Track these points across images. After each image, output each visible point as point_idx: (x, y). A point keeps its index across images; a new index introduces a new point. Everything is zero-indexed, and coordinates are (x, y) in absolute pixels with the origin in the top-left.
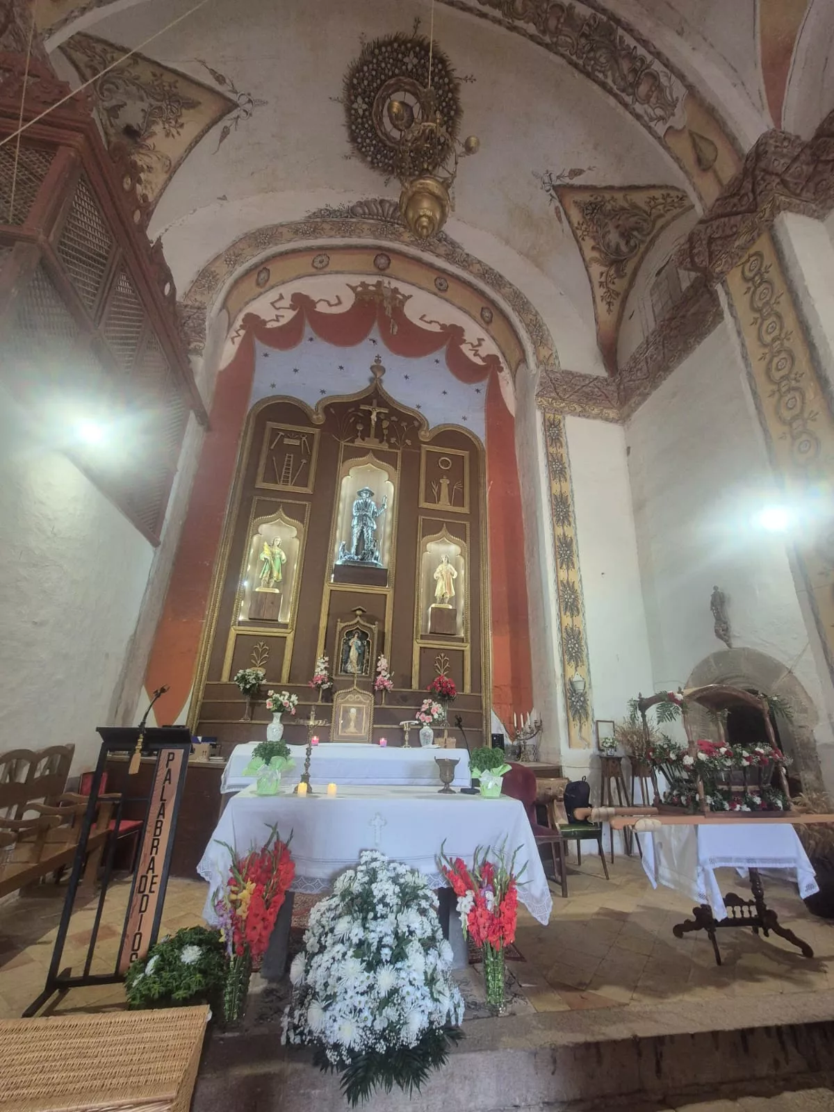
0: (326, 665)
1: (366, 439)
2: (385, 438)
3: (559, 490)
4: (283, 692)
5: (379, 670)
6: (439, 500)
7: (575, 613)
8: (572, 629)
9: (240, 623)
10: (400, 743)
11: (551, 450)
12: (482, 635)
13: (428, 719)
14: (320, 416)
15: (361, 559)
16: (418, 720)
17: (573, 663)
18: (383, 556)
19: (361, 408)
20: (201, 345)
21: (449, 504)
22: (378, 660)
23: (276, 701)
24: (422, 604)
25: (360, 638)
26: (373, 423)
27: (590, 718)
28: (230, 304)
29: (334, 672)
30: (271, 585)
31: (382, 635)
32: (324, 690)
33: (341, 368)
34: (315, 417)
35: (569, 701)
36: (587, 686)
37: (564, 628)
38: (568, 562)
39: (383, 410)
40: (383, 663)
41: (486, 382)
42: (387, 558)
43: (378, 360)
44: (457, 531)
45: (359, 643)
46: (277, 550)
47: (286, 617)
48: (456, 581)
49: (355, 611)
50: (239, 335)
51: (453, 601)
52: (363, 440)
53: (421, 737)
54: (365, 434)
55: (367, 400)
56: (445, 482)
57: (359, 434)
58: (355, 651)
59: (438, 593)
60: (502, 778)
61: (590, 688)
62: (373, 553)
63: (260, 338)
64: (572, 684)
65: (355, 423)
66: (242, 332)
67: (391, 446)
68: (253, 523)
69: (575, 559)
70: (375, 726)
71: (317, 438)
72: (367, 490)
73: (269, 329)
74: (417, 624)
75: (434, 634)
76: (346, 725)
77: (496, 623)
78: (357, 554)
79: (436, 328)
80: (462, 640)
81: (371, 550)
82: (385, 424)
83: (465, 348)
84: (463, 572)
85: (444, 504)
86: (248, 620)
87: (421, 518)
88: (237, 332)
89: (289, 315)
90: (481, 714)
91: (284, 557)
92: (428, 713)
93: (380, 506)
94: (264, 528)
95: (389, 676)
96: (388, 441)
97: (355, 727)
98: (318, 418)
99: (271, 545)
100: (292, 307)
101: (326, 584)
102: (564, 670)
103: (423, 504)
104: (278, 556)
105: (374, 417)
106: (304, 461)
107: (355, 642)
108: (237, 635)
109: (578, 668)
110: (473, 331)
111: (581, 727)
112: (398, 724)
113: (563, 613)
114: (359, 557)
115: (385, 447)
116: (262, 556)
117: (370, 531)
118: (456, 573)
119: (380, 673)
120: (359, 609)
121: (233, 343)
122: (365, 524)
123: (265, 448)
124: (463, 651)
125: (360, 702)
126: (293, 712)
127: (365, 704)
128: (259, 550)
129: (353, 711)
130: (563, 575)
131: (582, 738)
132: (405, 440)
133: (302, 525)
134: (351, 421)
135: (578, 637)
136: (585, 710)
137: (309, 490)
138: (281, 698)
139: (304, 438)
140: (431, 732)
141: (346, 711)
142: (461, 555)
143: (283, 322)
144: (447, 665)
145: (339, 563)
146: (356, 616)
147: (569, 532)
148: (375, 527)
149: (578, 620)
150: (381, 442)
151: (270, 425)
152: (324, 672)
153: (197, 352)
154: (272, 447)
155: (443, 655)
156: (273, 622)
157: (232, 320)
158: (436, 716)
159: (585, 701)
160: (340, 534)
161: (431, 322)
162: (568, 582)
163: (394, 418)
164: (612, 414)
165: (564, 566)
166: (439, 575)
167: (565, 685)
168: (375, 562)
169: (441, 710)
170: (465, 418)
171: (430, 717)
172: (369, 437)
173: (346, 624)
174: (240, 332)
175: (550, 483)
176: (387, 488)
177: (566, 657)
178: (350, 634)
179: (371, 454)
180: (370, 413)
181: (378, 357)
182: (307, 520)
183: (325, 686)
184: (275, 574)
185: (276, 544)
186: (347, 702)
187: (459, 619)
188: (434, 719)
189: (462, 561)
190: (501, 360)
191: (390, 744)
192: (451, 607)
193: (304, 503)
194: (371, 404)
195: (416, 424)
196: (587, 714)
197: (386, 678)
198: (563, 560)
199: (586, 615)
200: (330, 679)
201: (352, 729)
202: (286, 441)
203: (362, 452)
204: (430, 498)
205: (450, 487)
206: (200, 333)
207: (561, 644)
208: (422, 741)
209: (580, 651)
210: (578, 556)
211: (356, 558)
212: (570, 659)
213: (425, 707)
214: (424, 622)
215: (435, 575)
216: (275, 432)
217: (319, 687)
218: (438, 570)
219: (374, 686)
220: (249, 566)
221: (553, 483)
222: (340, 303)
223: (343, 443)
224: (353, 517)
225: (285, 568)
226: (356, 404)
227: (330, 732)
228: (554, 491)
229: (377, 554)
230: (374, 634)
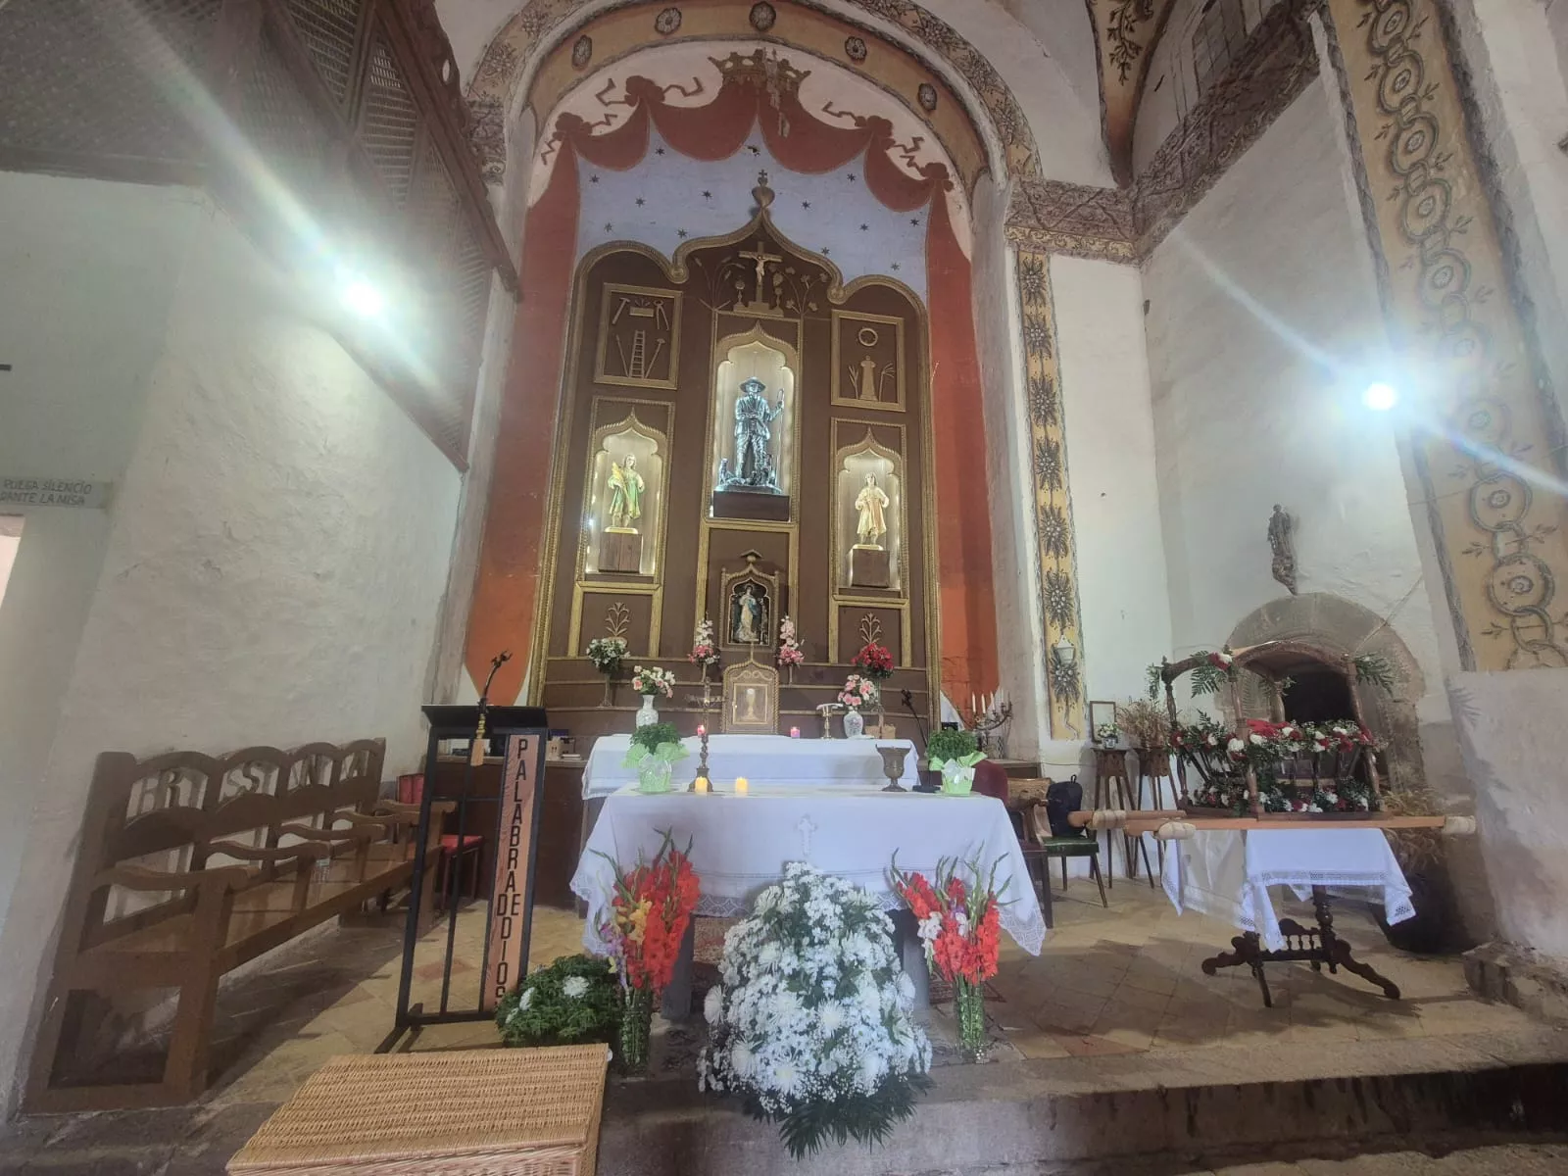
0: (710, 631)
1: (750, 303)
2: (778, 301)
3: (1039, 373)
4: (655, 668)
5: (782, 637)
6: (860, 393)
7: (1062, 552)
8: (1057, 575)
9: (588, 577)
10: (819, 733)
11: (1028, 310)
12: (926, 588)
13: (856, 701)
14: (682, 271)
15: (752, 484)
16: (842, 702)
17: (1057, 623)
18: (781, 478)
19: (741, 256)
20: (500, 165)
21: (875, 399)
22: (781, 624)
23: (646, 679)
24: (840, 546)
25: (753, 595)
26: (760, 278)
27: (1081, 699)
28: (535, 99)
29: (721, 642)
30: (627, 522)
31: (785, 589)
32: (708, 666)
33: (707, 194)
34: (673, 272)
35: (1051, 675)
36: (1078, 654)
37: (1045, 573)
38: (1052, 478)
39: (772, 258)
40: (789, 628)
41: (926, 208)
42: (787, 481)
43: (762, 180)
44: (888, 439)
45: (754, 601)
46: (630, 474)
47: (650, 567)
48: (886, 511)
49: (747, 556)
50: (553, 150)
51: (885, 540)
52: (746, 306)
53: (846, 724)
54: (749, 297)
55: (750, 243)
56: (868, 365)
57: (740, 296)
58: (749, 613)
59: (862, 529)
60: (974, 770)
61: (1082, 656)
62: (767, 474)
63: (586, 154)
64: (1056, 652)
65: (733, 279)
66: (557, 145)
67: (788, 313)
68: (595, 435)
69: (1062, 475)
70: (782, 712)
71: (678, 305)
72: (754, 381)
73: (597, 137)
74: (834, 574)
75: (859, 587)
76: (743, 709)
77: (945, 571)
78: (744, 477)
79: (848, 124)
80: (898, 594)
81: (764, 469)
82: (778, 280)
83: (895, 155)
84: (897, 498)
85: (868, 399)
86: (598, 572)
87: (835, 421)
88: (549, 145)
89: (624, 114)
90: (927, 695)
91: (641, 483)
92: (855, 692)
93: (775, 405)
94: (610, 442)
95: (797, 645)
96: (783, 306)
97: (754, 713)
98: (678, 275)
99: (623, 467)
100: (629, 101)
101: (703, 521)
102: (1045, 632)
103: (838, 401)
104: (632, 482)
105: (760, 269)
106: (661, 341)
107: (747, 600)
108: (585, 593)
109: (1064, 630)
110: (906, 125)
111: (1068, 711)
112: (814, 709)
113: (1043, 552)
114: (748, 480)
115: (778, 315)
116: (611, 483)
117: (761, 442)
118: (887, 501)
119: (784, 641)
120: (752, 554)
121: (545, 163)
122: (754, 433)
123: (604, 323)
124: (899, 610)
125: (760, 680)
126: (670, 693)
127: (766, 682)
128: (606, 474)
129: (751, 692)
130: (1044, 497)
131: (1069, 725)
132: (807, 303)
133: (664, 436)
134: (727, 277)
135: (1066, 587)
136: (1074, 688)
137: (670, 385)
138: (653, 676)
139: (659, 306)
140: (860, 719)
141: (742, 693)
142: (893, 473)
143: (617, 124)
144: (878, 630)
145: (719, 489)
146: (748, 563)
147: (1054, 435)
148: (768, 436)
149: (1066, 563)
150: (772, 307)
151: (610, 287)
152: (708, 642)
153: (494, 176)
154: (614, 322)
155: (871, 616)
156: (632, 575)
157: (540, 129)
158: (866, 697)
159: (1074, 676)
160: (718, 448)
161: (839, 115)
162: (1051, 508)
163: (791, 271)
164: (1123, 249)
165: (1047, 486)
166: (863, 503)
167: (1046, 655)
168: (771, 486)
169: (872, 689)
170: (895, 267)
171: (858, 698)
172: (755, 300)
173: (734, 575)
174: (553, 145)
175: (1026, 361)
176: (783, 378)
177: (1048, 615)
178: (740, 589)
179: (758, 326)
180: (756, 263)
181: (763, 173)
182: (670, 428)
183: (710, 661)
184: (631, 508)
185: (629, 464)
186: (742, 680)
187: (893, 566)
188: (863, 700)
189: (896, 481)
190: (950, 170)
191: (803, 735)
192: (881, 548)
193: (665, 403)
194: (755, 249)
195: (824, 277)
196: (1076, 693)
197: (793, 649)
198: (1045, 475)
199: (1079, 554)
200: (717, 651)
201: (750, 715)
202: (635, 312)
203: (746, 324)
204: (851, 390)
205: (876, 372)
206: (497, 146)
207: (1041, 597)
208: (847, 730)
209: (1068, 606)
210: (1067, 469)
211: (743, 481)
212: (1053, 618)
213: (850, 686)
214: (845, 571)
215: (858, 503)
216: (616, 297)
217: (701, 661)
218: (861, 496)
219: (777, 659)
220: (594, 498)
221: (1032, 361)
222: (700, 89)
223: (716, 311)
224: (735, 422)
225: (643, 499)
226: (734, 250)
227: (720, 721)
228: (1032, 374)
229: (773, 475)
230: (774, 588)
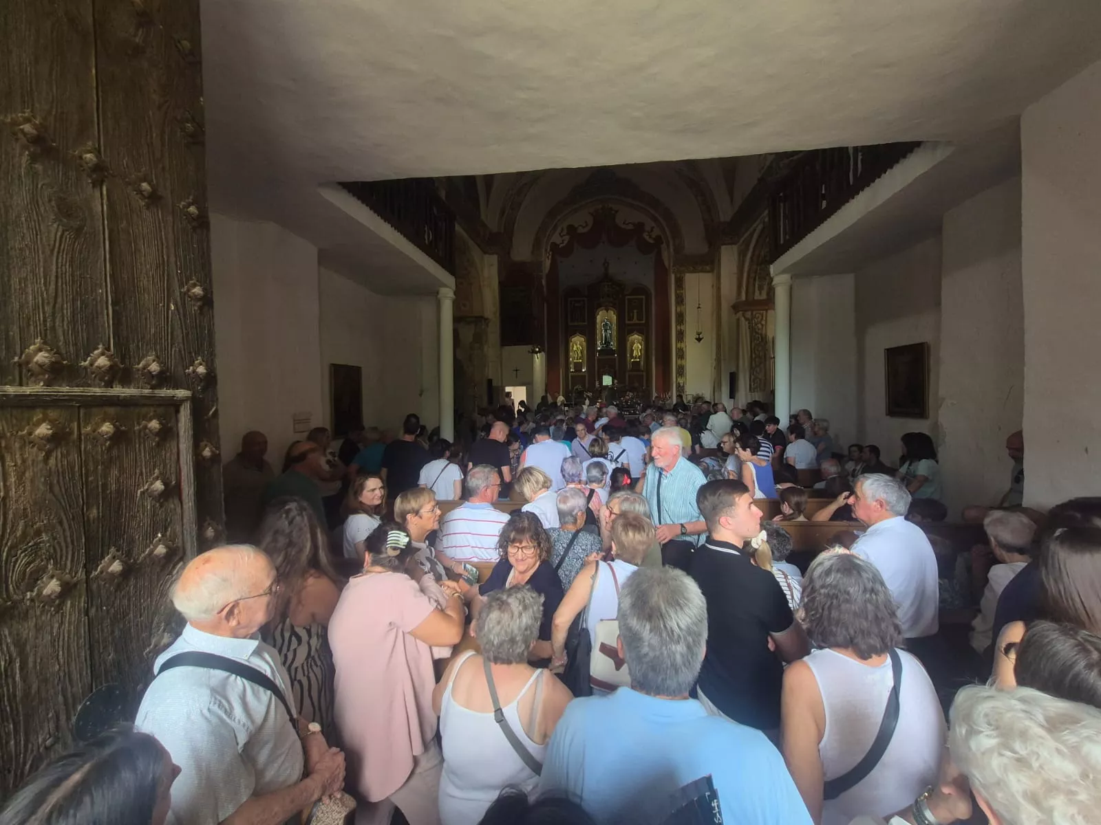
2: (611, 296)
3: (680, 310)
6: (633, 319)
7: (683, 359)
8: (681, 364)
9: (572, 372)
11: (678, 292)
12: (651, 368)
14: (586, 291)
17: (680, 377)
18: (614, 344)
19: (601, 284)
21: (637, 320)
24: (628, 359)
30: (579, 358)
31: (615, 372)
33: (591, 262)
34: (584, 292)
37: (678, 364)
39: (609, 283)
41: (655, 252)
44: (640, 332)
46: (579, 346)
47: (585, 369)
48: (640, 350)
50: (550, 255)
51: (640, 357)
52: (603, 299)
54: (603, 296)
55: (603, 279)
56: (635, 311)
57: (601, 296)
59: (634, 355)
61: (686, 384)
62: (610, 344)
63: (558, 255)
64: (679, 383)
65: (599, 291)
66: (551, 253)
67: (614, 299)
68: (570, 339)
69: (684, 339)
71: (586, 301)
72: (606, 319)
73: (561, 249)
74: (627, 367)
75: (632, 370)
77: (657, 363)
78: (605, 344)
79: (630, 227)
80: (643, 371)
81: (610, 342)
82: (611, 290)
83: (645, 236)
84: (643, 346)
85: (635, 321)
86: (574, 371)
87: (626, 327)
88: (549, 253)
89: (567, 238)
91: (581, 348)
93: (611, 324)
94: (573, 340)
96: (612, 298)
99: (576, 345)
100: (568, 234)
101: (596, 357)
102: (677, 379)
103: (627, 322)
104: (579, 348)
105: (606, 287)
106: (583, 312)
108: (571, 376)
109: (682, 379)
110: (649, 224)
113: (678, 359)
115: (611, 301)
116: (575, 349)
117: (609, 334)
118: (640, 347)
120: (607, 364)
122: (607, 331)
123: (569, 309)
124: (643, 374)
128: (573, 347)
130: (679, 345)
132: (619, 295)
133: (585, 338)
135: (683, 367)
137: (587, 323)
139: (582, 302)
142: (642, 340)
143: (566, 242)
144: (638, 380)
145: (599, 349)
146: (607, 366)
147: (682, 328)
148: (610, 331)
149: (683, 362)
150: (610, 298)
151: (569, 299)
154: (571, 308)
155: (636, 377)
156: (581, 371)
160: (598, 337)
161: (627, 224)
162: (681, 347)
163: (614, 286)
164: (708, 268)
165: (680, 342)
167: (676, 384)
168: (612, 347)
170: (644, 279)
172: (605, 297)
173: (603, 370)
175: (676, 307)
177: (678, 375)
179: (606, 305)
180: (605, 285)
182: (587, 335)
184: (579, 355)
185: (578, 344)
187: (642, 364)
189: (643, 342)
190: (662, 237)
192: (639, 360)
193: (585, 328)
194: (605, 281)
195: (623, 287)
198: (680, 339)
199: (687, 359)
202: (576, 305)
203: (604, 305)
204: (630, 319)
205: (637, 312)
207: (676, 370)
209: (683, 372)
210: (685, 337)
211: (605, 346)
214: (629, 366)
215: (633, 348)
216: (571, 301)
217: (597, 390)
218: (634, 346)
220: (571, 353)
221: (678, 307)
222: (587, 225)
223: (595, 303)
224: (602, 329)
225: (582, 352)
226: (599, 283)
228: (678, 311)
229: (612, 343)
230: (612, 372)
